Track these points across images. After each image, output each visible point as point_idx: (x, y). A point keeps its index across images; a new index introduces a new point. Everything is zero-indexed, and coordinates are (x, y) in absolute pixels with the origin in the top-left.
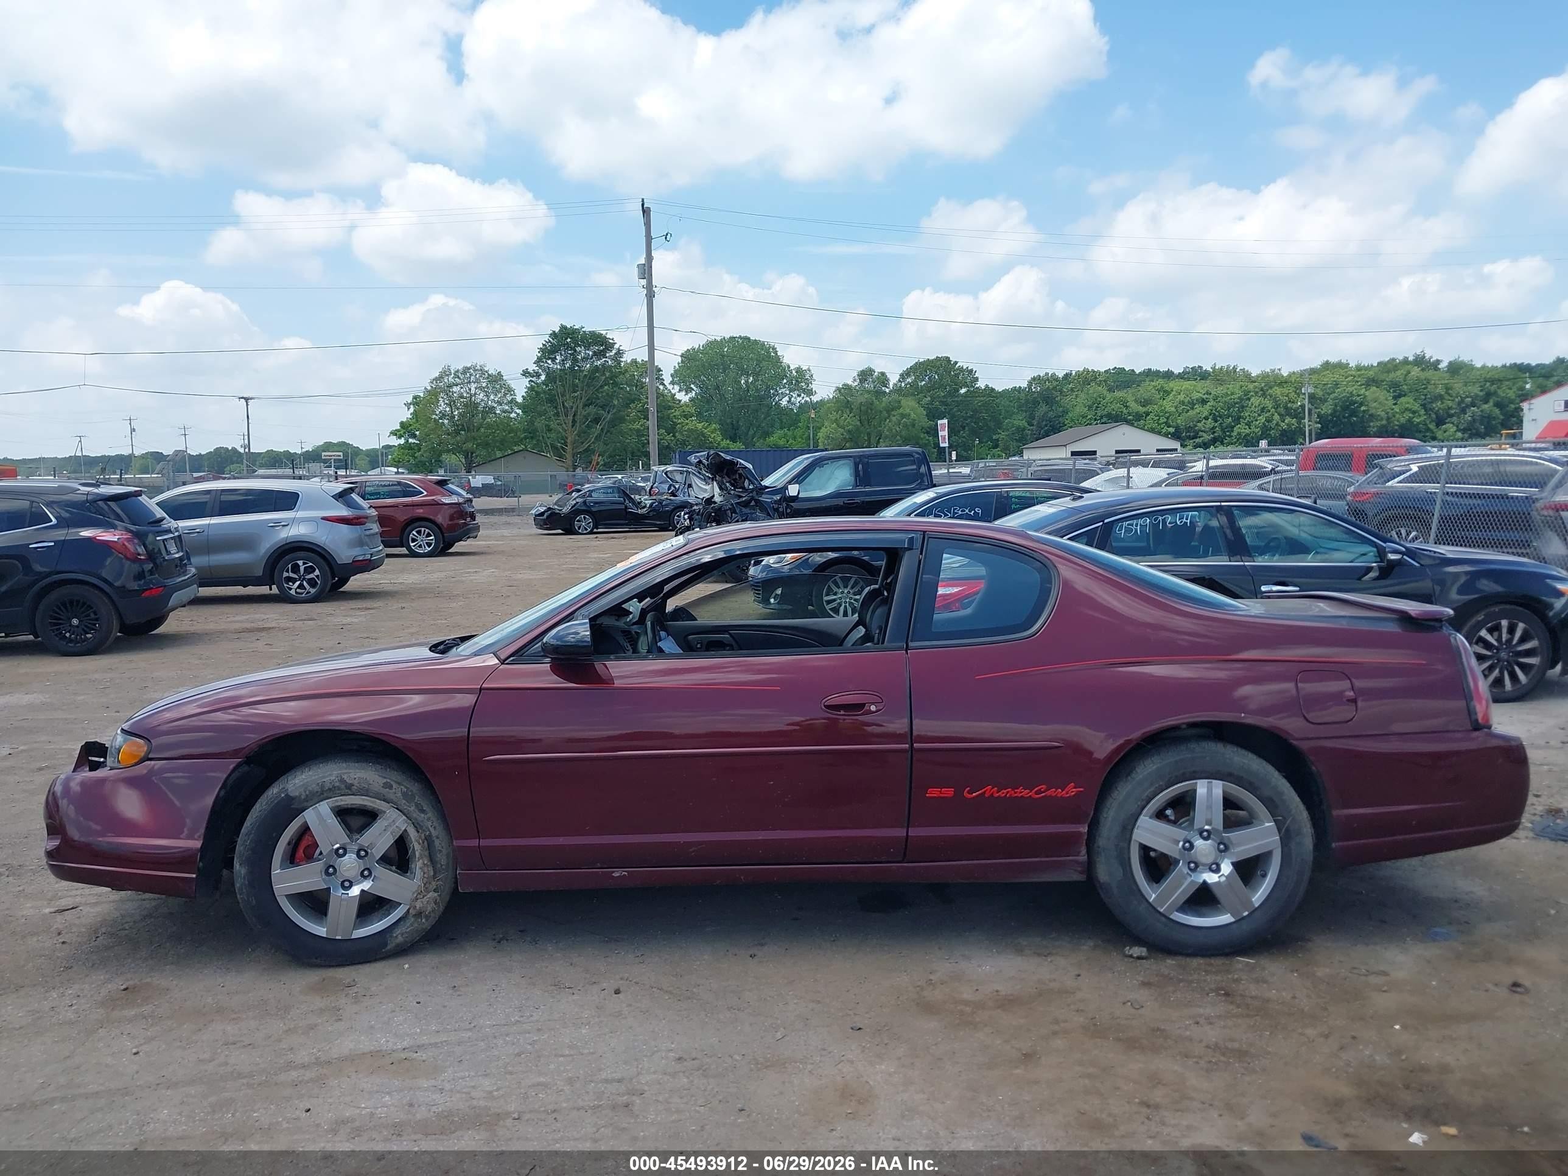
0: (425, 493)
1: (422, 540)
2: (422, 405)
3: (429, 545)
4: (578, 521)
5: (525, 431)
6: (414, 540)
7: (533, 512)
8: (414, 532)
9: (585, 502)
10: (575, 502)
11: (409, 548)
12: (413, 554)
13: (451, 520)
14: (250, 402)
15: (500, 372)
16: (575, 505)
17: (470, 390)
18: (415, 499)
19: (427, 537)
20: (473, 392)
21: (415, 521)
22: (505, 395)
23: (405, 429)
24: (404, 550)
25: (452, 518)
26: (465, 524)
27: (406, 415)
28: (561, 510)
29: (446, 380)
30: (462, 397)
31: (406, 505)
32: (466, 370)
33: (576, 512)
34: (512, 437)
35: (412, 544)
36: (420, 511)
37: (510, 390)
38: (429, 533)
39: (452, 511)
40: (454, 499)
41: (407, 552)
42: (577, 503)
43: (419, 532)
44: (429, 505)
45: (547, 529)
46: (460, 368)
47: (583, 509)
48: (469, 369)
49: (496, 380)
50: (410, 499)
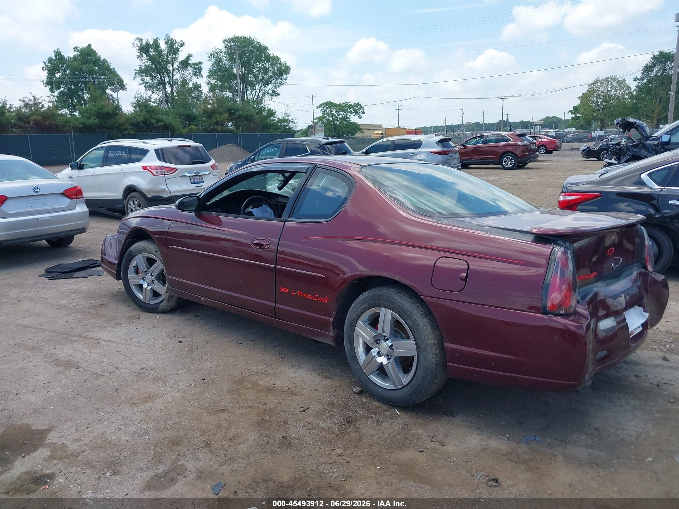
0: (512, 140)
1: (508, 161)
2: (585, 98)
3: (511, 164)
4: (602, 154)
5: (632, 108)
6: (505, 162)
7: (581, 149)
8: (505, 158)
9: (607, 145)
10: (602, 144)
11: (503, 165)
12: (504, 168)
13: (522, 153)
14: (505, 100)
15: (624, 79)
16: (602, 146)
17: (607, 89)
18: (507, 143)
19: (511, 160)
20: (609, 89)
21: (506, 153)
22: (626, 90)
23: (576, 109)
24: (500, 166)
25: (523, 152)
26: (529, 155)
27: (577, 102)
28: (594, 148)
29: (596, 85)
30: (603, 93)
31: (503, 146)
32: (607, 79)
33: (602, 149)
34: (626, 112)
35: (504, 163)
36: (509, 149)
37: (629, 88)
38: (512, 159)
39: (523, 148)
40: (525, 143)
41: (502, 167)
42: (603, 145)
43: (507, 158)
44: (514, 146)
45: (586, 158)
46: (604, 78)
47: (605, 149)
48: (608, 78)
49: (622, 83)
50: (505, 143)
